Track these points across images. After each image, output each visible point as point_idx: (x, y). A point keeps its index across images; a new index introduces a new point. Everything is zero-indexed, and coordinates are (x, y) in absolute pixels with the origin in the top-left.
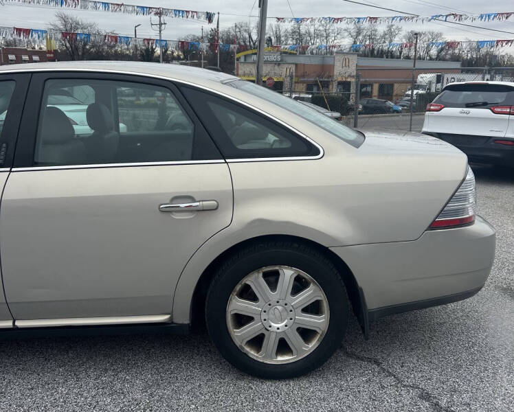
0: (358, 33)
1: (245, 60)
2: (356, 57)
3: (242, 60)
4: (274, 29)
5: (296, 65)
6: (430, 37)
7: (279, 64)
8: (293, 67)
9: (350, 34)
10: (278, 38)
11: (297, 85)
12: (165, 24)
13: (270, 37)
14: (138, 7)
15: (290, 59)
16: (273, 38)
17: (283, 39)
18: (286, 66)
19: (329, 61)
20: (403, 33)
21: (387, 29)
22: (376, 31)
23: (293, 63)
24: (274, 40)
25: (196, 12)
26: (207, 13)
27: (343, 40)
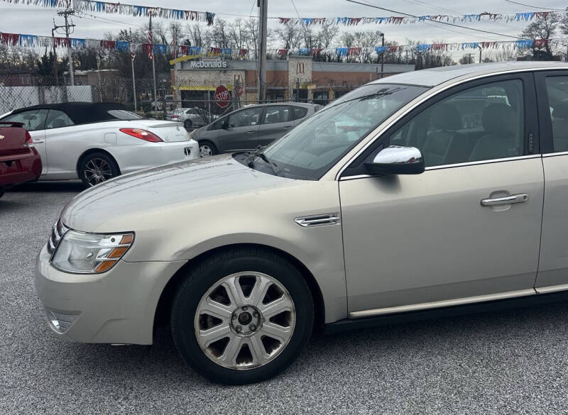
0: (291, 34)
1: (182, 67)
2: (310, 62)
3: (178, 67)
4: (193, 31)
5: (246, 71)
6: (369, 38)
7: (225, 72)
8: (243, 74)
9: (282, 36)
10: (198, 41)
11: (248, 94)
12: (73, 26)
13: (188, 40)
14: (135, 6)
15: (236, 65)
16: (191, 41)
17: (204, 42)
18: (234, 73)
19: (282, 66)
20: (340, 34)
21: (323, 29)
22: (310, 32)
23: (242, 70)
24: (193, 43)
25: (196, 12)
26: (207, 13)
27: (273, 42)
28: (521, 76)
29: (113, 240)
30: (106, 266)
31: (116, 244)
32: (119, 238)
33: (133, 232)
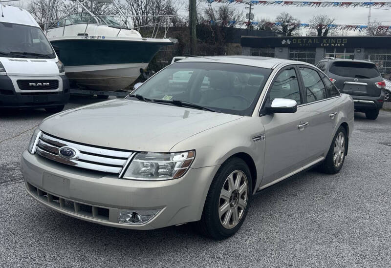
28: (294, 66)
29: (183, 156)
30: (181, 173)
31: (185, 158)
32: (186, 154)
33: (195, 150)
